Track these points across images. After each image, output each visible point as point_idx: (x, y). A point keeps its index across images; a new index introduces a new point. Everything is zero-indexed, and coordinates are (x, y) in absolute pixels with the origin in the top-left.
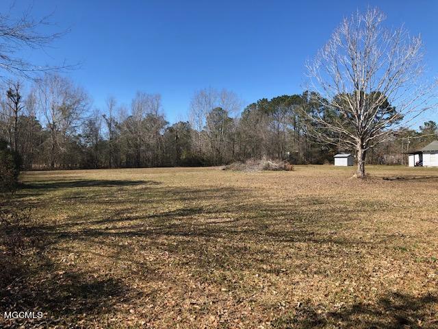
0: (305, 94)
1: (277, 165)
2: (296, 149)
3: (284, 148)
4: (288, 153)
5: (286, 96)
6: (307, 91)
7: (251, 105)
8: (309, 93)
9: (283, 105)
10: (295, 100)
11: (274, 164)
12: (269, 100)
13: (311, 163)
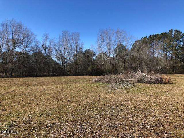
0: (171, 31)
1: (152, 77)
2: (165, 64)
3: (157, 64)
4: (160, 67)
5: (158, 35)
6: (172, 30)
7: (137, 41)
8: (173, 31)
9: (156, 39)
10: (163, 36)
11: (149, 77)
12: (148, 37)
13: (176, 73)
